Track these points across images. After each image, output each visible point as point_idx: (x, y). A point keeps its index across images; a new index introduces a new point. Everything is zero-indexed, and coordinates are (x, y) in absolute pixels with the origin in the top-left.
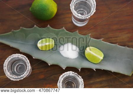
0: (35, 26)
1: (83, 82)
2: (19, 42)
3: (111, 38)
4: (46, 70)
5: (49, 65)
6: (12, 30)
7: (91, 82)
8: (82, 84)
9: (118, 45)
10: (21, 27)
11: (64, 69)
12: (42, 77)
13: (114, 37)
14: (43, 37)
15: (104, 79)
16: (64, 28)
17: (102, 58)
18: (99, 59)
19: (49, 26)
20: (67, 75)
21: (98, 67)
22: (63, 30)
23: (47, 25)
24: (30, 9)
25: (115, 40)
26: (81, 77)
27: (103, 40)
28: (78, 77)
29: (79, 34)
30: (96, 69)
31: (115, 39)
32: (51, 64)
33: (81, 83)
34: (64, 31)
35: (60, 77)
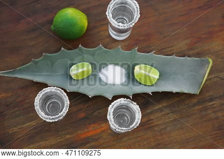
0: (63, 49)
1: (139, 109)
2: (44, 74)
3: (165, 48)
4: (85, 106)
5: (90, 97)
6: (33, 60)
7: (149, 111)
8: (139, 112)
9: (176, 55)
10: (44, 54)
11: (111, 99)
12: (82, 115)
13: (168, 48)
14: (75, 62)
15: (165, 104)
16: (101, 45)
17: (157, 77)
18: (154, 78)
19: (80, 46)
20: (118, 104)
21: (155, 89)
22: (100, 48)
23: (79, 45)
24: (52, 26)
25: (170, 51)
26: (135, 103)
27: (154, 53)
28: (132, 103)
29: (122, 50)
30: (152, 93)
31: (170, 49)
32: (92, 96)
33: (137, 111)
34: (102, 49)
35: (109, 108)
